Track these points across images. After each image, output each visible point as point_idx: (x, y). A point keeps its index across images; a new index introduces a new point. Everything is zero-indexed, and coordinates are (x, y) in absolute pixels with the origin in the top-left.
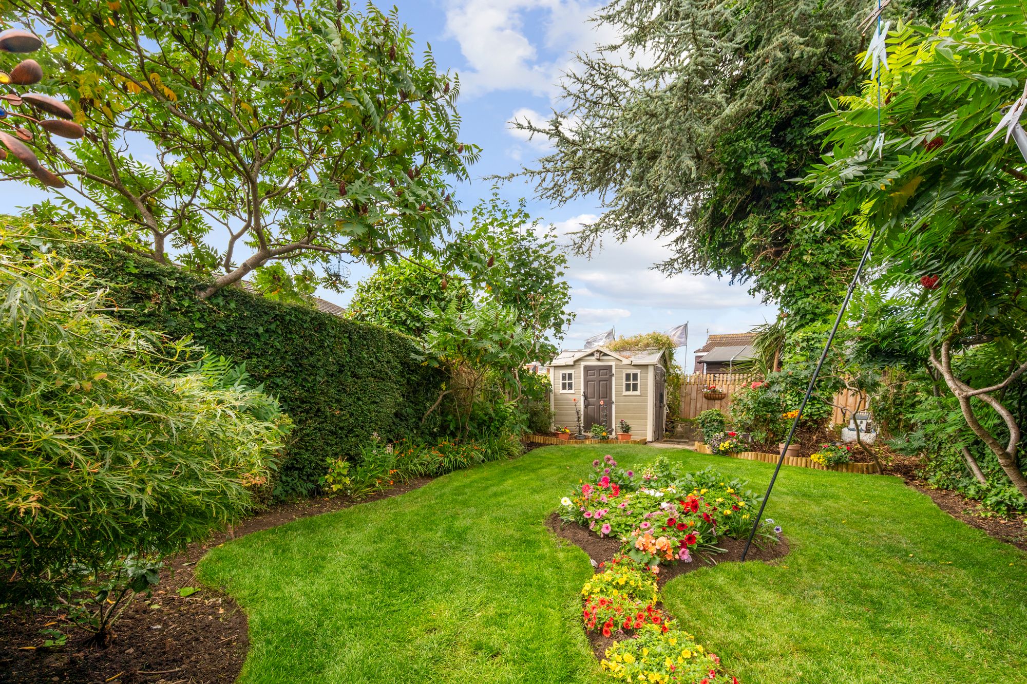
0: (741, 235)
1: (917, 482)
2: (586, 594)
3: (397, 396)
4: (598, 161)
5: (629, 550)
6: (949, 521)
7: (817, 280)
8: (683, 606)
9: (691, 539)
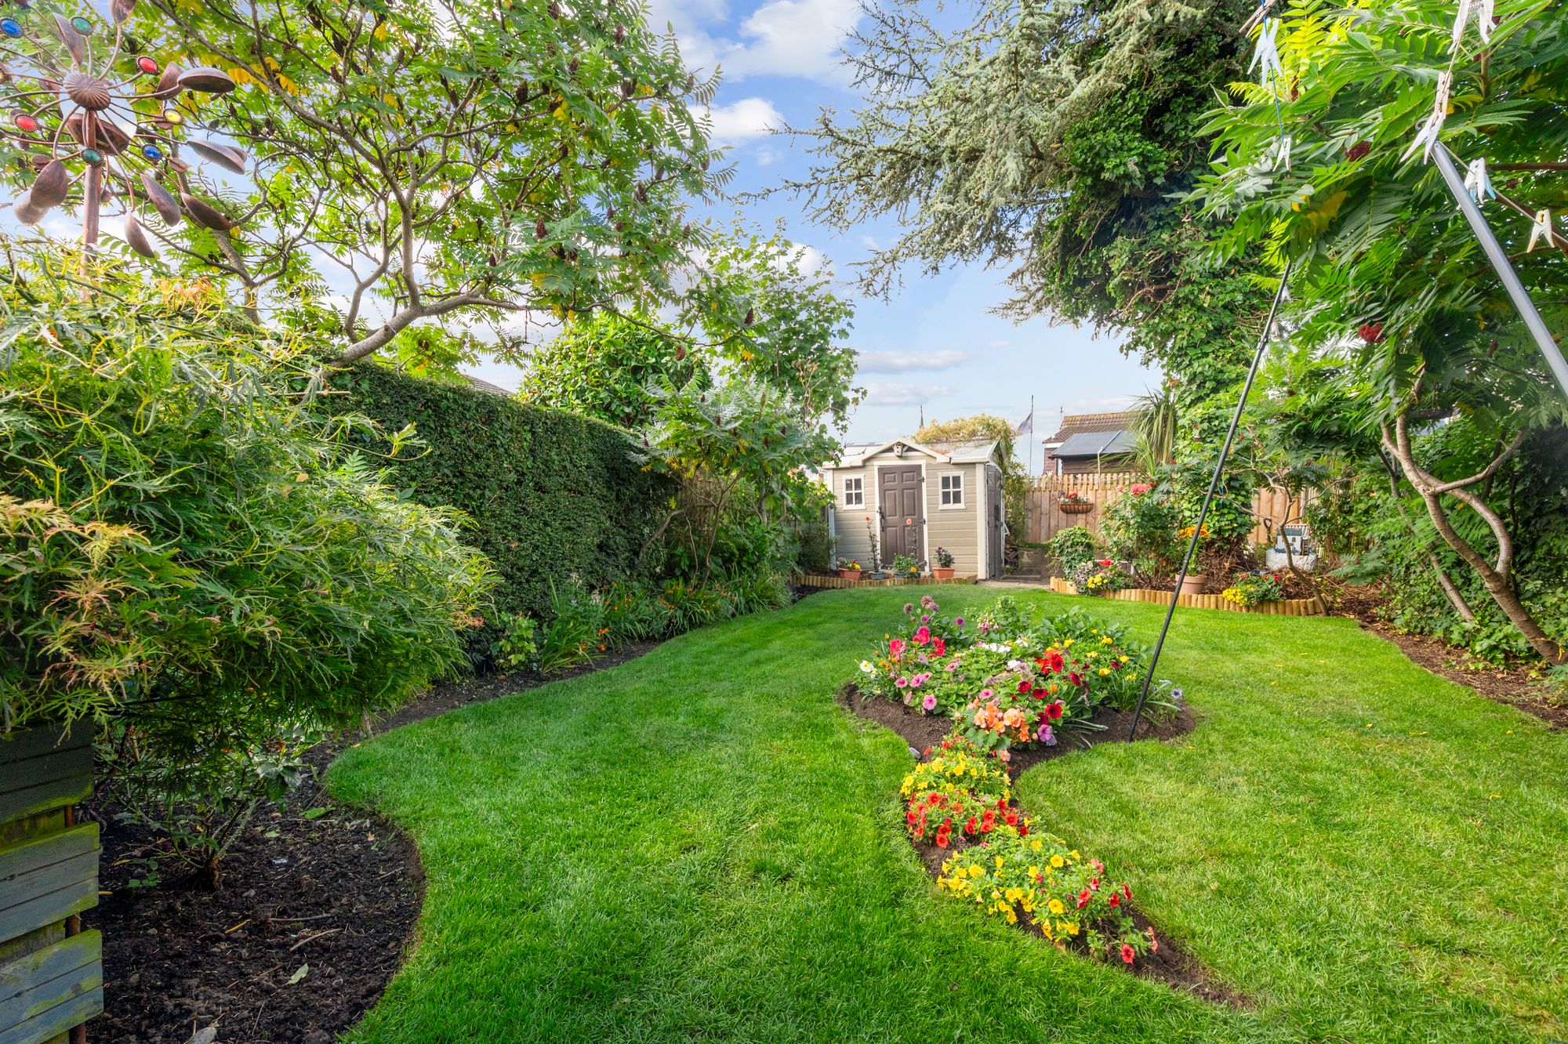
0: (1106, 267)
1: (1379, 625)
2: (907, 792)
3: (603, 518)
4: (891, 166)
5: (966, 730)
6: (1423, 677)
7: (1219, 332)
8: (1048, 803)
9: (1054, 710)
